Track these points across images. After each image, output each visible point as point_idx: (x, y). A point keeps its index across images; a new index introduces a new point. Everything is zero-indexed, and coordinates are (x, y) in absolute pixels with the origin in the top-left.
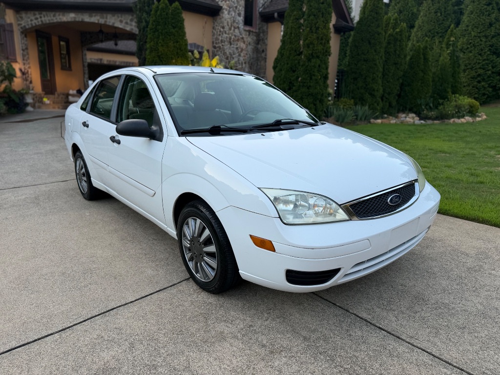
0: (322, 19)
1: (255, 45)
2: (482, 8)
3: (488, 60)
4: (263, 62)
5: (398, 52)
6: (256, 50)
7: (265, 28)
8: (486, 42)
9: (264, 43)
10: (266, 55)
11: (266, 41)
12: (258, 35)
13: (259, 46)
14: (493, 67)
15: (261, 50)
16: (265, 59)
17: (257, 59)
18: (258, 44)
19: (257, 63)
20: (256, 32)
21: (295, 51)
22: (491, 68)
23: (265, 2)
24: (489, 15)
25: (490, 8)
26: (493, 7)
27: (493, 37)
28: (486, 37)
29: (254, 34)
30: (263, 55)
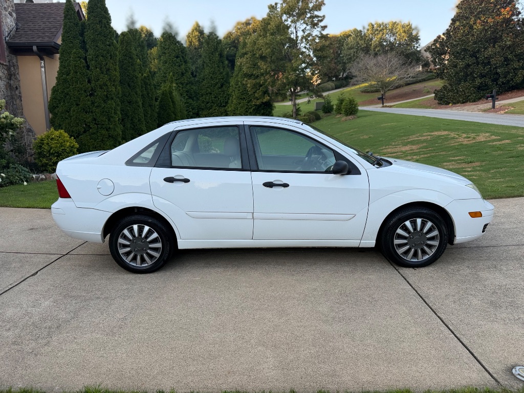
0: (112, 61)
1: (8, 81)
2: (174, 60)
3: (188, 103)
4: (18, 101)
5: (150, 95)
6: (9, 87)
7: (14, 61)
8: (182, 88)
9: (16, 79)
10: (20, 93)
11: (18, 76)
12: (8, 69)
13: (12, 82)
14: (193, 109)
15: (15, 86)
16: (20, 97)
17: (12, 98)
18: (10, 79)
19: (13, 103)
20: (6, 65)
21: (85, 91)
22: (191, 110)
23: (11, 31)
24: (179, 66)
25: (178, 60)
26: (180, 59)
27: (187, 84)
28: (182, 84)
29: (5, 67)
30: (17, 92)
